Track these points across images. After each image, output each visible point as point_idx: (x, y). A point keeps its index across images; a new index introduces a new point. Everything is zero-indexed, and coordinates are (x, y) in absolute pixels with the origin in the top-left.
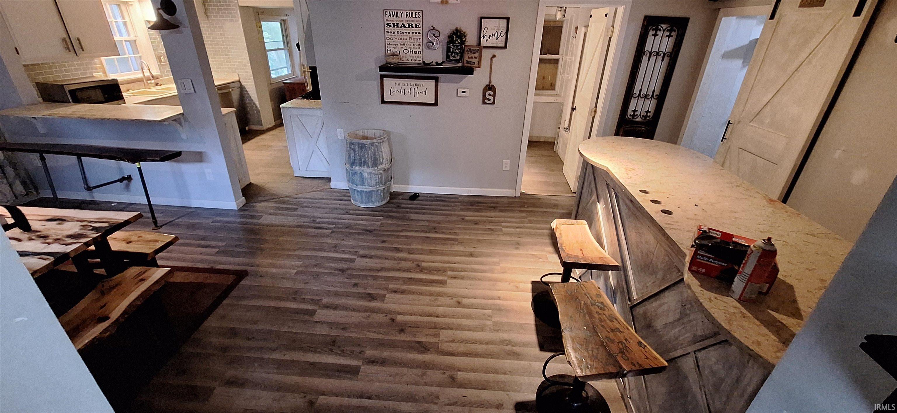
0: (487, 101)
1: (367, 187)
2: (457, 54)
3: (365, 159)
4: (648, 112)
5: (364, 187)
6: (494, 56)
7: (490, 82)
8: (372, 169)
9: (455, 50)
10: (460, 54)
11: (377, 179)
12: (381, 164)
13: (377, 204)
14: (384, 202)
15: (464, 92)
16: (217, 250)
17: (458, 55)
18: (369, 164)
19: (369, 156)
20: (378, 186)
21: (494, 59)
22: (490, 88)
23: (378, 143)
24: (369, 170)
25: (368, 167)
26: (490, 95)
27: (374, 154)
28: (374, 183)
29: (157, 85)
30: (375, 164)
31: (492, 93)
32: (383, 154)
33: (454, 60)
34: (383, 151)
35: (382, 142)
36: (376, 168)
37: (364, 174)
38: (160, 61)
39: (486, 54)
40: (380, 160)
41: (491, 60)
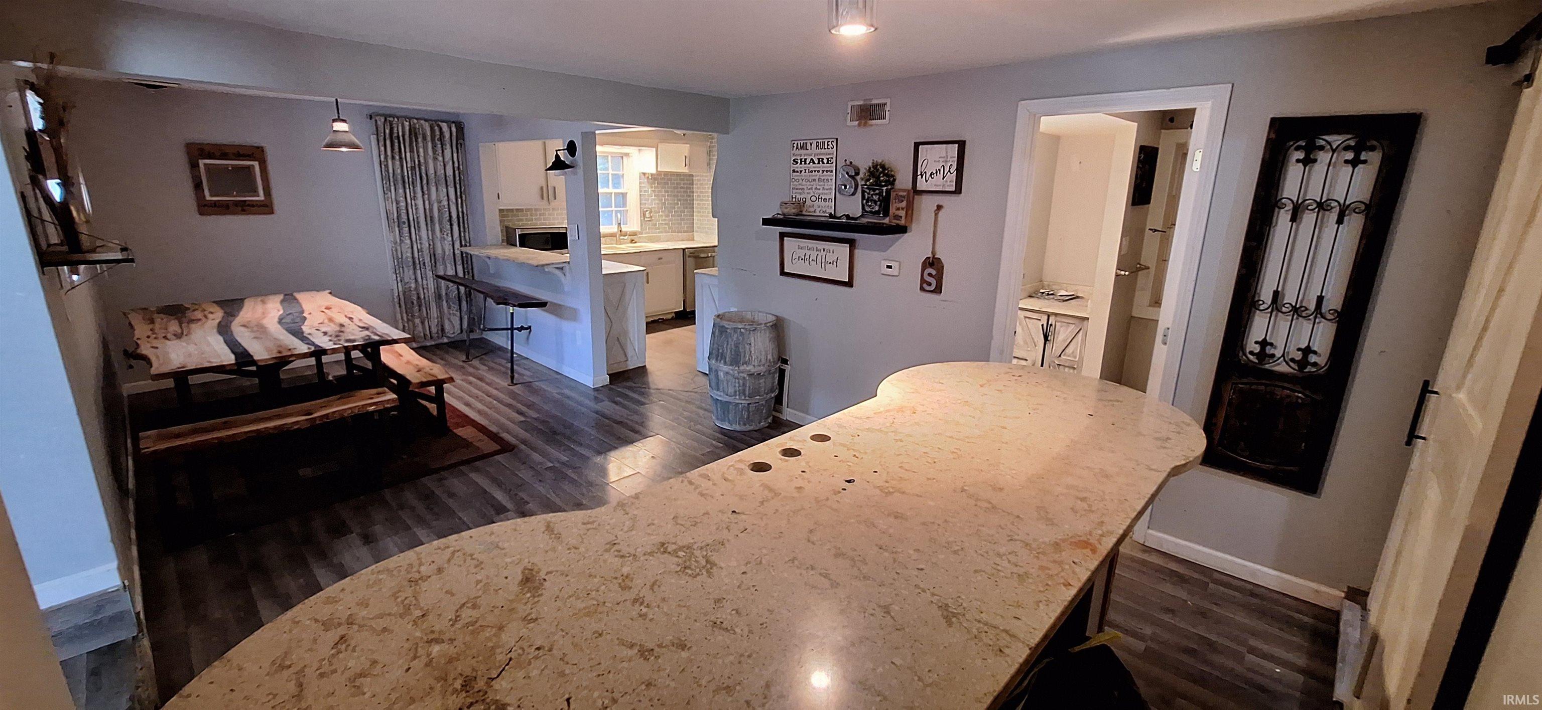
0: (925, 286)
1: (722, 394)
2: (875, 202)
3: (723, 351)
4: (1307, 351)
5: (718, 393)
6: (939, 207)
7: (933, 253)
8: (731, 367)
9: (872, 195)
10: (879, 203)
11: (737, 385)
12: (745, 363)
13: (737, 427)
14: (748, 428)
15: (890, 267)
16: (523, 419)
17: (876, 205)
18: (727, 359)
19: (729, 346)
20: (737, 397)
21: (941, 213)
22: (933, 264)
23: (746, 329)
24: (726, 368)
25: (725, 363)
26: (930, 275)
27: (737, 346)
28: (731, 390)
29: (632, 241)
30: (736, 361)
31: (934, 272)
32: (752, 349)
33: (871, 212)
34: (753, 345)
35: (753, 330)
36: (737, 368)
37: (719, 373)
38: (644, 215)
39: (926, 205)
40: (745, 356)
41: (936, 215)
